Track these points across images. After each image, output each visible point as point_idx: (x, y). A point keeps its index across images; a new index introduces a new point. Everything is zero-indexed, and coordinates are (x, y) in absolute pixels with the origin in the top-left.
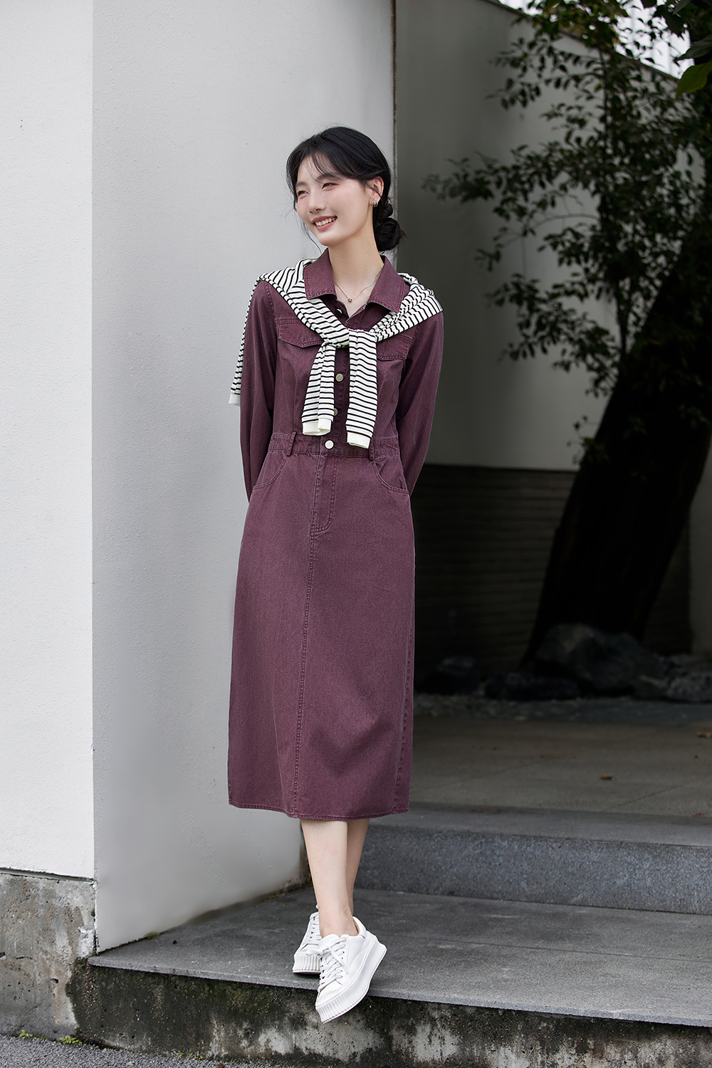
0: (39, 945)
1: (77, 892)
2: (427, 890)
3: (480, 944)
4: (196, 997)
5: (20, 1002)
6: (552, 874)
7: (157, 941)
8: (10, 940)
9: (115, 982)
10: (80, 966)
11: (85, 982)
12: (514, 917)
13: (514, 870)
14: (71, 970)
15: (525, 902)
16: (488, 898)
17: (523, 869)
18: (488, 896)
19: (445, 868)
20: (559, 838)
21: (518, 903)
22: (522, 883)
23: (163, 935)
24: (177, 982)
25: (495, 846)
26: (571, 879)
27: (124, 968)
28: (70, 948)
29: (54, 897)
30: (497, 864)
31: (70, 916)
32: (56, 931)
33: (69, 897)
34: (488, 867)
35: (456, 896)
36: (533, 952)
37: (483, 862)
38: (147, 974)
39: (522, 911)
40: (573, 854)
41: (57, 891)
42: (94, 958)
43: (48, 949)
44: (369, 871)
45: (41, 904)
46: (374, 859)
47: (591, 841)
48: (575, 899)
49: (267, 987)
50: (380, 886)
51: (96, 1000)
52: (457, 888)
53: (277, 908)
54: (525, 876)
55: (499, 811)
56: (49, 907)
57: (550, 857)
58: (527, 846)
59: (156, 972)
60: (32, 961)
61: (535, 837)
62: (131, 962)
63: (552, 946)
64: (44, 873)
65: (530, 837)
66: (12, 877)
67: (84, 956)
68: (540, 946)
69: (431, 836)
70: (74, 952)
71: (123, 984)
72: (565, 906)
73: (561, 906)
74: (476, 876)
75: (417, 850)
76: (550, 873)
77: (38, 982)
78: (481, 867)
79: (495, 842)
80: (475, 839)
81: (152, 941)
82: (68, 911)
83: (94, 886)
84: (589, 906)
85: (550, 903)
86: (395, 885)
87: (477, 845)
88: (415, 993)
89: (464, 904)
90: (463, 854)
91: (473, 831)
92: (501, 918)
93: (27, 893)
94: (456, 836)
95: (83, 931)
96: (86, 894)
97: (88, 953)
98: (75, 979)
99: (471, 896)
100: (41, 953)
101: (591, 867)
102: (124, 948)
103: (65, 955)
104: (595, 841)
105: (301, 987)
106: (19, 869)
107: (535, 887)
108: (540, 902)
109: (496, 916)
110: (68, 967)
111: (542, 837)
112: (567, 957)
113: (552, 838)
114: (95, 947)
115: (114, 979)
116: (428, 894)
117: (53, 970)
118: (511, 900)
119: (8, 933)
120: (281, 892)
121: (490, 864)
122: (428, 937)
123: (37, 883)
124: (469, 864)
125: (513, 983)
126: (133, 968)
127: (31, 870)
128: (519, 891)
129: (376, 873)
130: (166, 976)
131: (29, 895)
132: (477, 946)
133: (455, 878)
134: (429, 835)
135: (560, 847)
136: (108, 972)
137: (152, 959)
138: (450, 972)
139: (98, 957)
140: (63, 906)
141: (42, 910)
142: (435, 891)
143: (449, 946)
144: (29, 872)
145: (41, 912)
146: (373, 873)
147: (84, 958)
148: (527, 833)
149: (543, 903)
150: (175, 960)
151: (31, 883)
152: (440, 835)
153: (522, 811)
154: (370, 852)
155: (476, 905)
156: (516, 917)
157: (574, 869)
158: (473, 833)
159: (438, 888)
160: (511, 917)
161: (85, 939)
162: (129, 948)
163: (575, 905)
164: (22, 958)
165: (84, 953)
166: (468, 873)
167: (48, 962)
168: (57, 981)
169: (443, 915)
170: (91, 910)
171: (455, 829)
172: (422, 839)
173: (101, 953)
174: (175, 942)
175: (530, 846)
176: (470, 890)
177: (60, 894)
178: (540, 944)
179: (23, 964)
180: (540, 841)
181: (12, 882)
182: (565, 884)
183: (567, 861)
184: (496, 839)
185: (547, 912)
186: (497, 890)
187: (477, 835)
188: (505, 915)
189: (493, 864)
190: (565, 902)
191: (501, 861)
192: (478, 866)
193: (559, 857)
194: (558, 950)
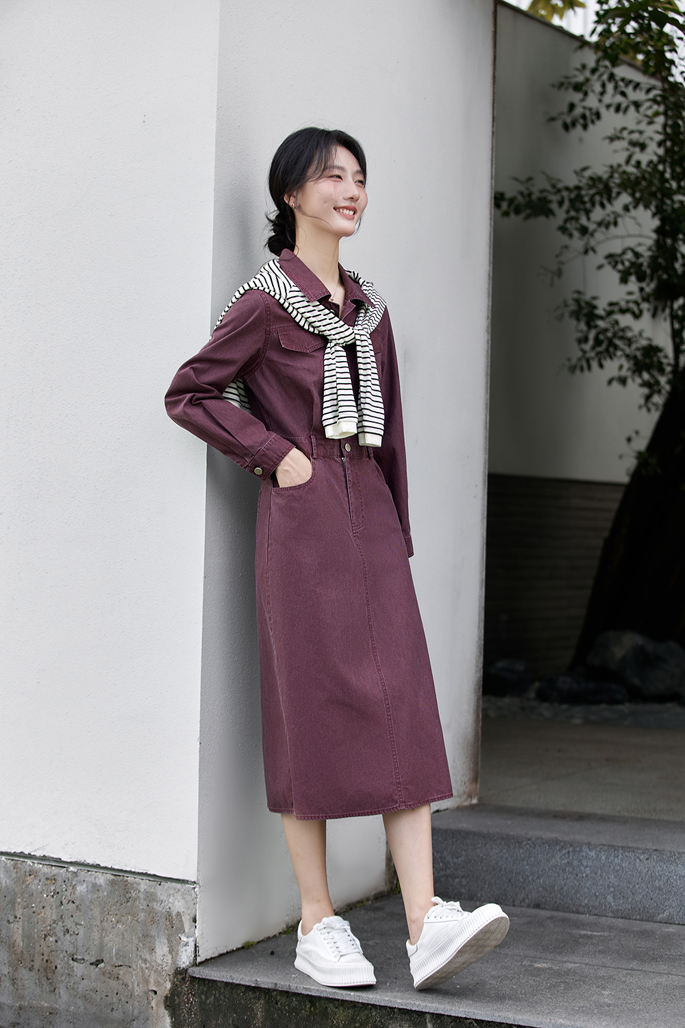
0: (138, 952)
1: (178, 896)
2: (514, 901)
3: (575, 963)
4: (297, 1015)
5: (118, 1015)
6: (639, 888)
7: (254, 951)
8: (109, 946)
9: (215, 996)
10: (180, 977)
11: (185, 994)
12: (603, 934)
13: (601, 882)
14: (170, 981)
15: (611, 917)
16: (574, 912)
17: (610, 882)
18: (574, 910)
19: (532, 879)
20: (647, 849)
21: (604, 918)
22: (609, 897)
23: (260, 945)
24: (278, 997)
25: (583, 856)
26: (658, 894)
27: (225, 980)
28: (170, 957)
29: (155, 900)
30: (584, 875)
31: (171, 922)
32: (156, 938)
33: (170, 900)
34: (575, 879)
35: (542, 909)
36: (629, 974)
37: (570, 873)
38: (248, 987)
39: (610, 928)
40: (661, 867)
41: (159, 894)
42: (196, 969)
43: (148, 957)
44: (457, 880)
45: (142, 907)
46: (464, 867)
47: (679, 853)
48: (661, 915)
49: (370, 1006)
50: (467, 897)
51: (195, 1014)
52: (543, 900)
53: (366, 918)
54: (612, 889)
55: (581, 817)
56: (150, 911)
57: (637, 870)
58: (615, 857)
59: (257, 986)
60: (131, 970)
61: (622, 847)
62: (232, 974)
63: (647, 967)
64: (146, 874)
65: (618, 847)
66: (112, 877)
67: (184, 966)
68: (635, 968)
69: (520, 843)
70: (174, 961)
71: (222, 998)
72: (652, 923)
73: (647, 923)
74: (562, 888)
75: (506, 858)
76: (637, 886)
77: (137, 993)
78: (567, 879)
79: (582, 851)
80: (562, 847)
81: (249, 951)
82: (169, 916)
83: (196, 890)
84: (675, 924)
85: (636, 920)
86: (482, 895)
87: (565, 854)
88: (520, 1017)
89: (551, 918)
90: (550, 864)
91: (561, 839)
92: (591, 935)
93: (129, 895)
94: (544, 844)
95: (184, 939)
96: (188, 898)
97: (188, 963)
98: (174, 992)
99: (557, 910)
100: (140, 962)
101: (679, 881)
102: (222, 957)
103: (165, 964)
104: (683, 853)
105: (405, 1007)
106: (120, 868)
107: (621, 901)
108: (626, 918)
109: (585, 932)
110: (168, 978)
111: (630, 848)
112: (663, 979)
113: (638, 849)
114: (196, 956)
115: (214, 992)
116: (514, 906)
117: (152, 980)
118: (597, 915)
119: (107, 939)
120: (368, 899)
121: (577, 875)
122: (522, 954)
123: (139, 884)
124: (556, 875)
125: (616, 1008)
126: (234, 981)
127: (133, 870)
128: (605, 905)
129: (464, 882)
130: (267, 991)
131: (130, 898)
132: (573, 965)
133: (541, 889)
134: (519, 842)
135: (647, 859)
136: (208, 984)
137: (252, 971)
138: (552, 995)
139: (198, 968)
140: (164, 911)
141: (142, 914)
142: (521, 902)
143: (544, 965)
144: (130, 872)
145: (142, 916)
146: (461, 882)
147: (184, 969)
148: (615, 843)
149: (629, 919)
150: (275, 973)
151: (132, 884)
152: (529, 842)
153: (603, 819)
154: (460, 859)
155: (564, 920)
156: (606, 934)
157: (661, 883)
158: (561, 841)
159: (524, 900)
160: (600, 934)
161: (185, 948)
162: (227, 958)
163: (661, 922)
164: (121, 966)
165: (184, 963)
166: (555, 885)
167: (147, 971)
168: (155, 992)
169: (532, 930)
170: (192, 916)
171: (544, 837)
172: (512, 847)
173: (201, 963)
174: (272, 953)
175: (617, 857)
176: (556, 903)
177: (162, 898)
178: (634, 964)
179: (121, 972)
180: (628, 852)
181: (112, 883)
182: (652, 899)
183: (654, 875)
184: (584, 849)
185: (635, 929)
186: (583, 904)
187: (564, 844)
188: (594, 931)
189: (580, 875)
190: (650, 919)
191: (588, 872)
192: (565, 877)
193: (647, 870)
194: (653, 972)
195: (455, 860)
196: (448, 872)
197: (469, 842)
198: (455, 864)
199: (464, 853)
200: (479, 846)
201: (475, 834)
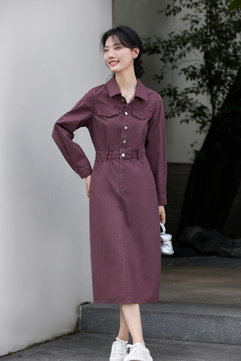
6: (175, 328)
12: (159, 345)
13: (159, 326)
15: (164, 339)
16: (149, 338)
17: (163, 326)
18: (149, 337)
20: (177, 313)
21: (161, 340)
22: (163, 332)
23: (15, 353)
25: (151, 317)
26: (183, 330)
30: (152, 324)
34: (149, 325)
36: (165, 360)
37: (147, 323)
39: (162, 343)
40: (183, 320)
44: (102, 327)
46: (105, 322)
47: (190, 314)
48: (184, 338)
50: (106, 333)
53: (63, 342)
54: (164, 329)
57: (174, 321)
58: (164, 316)
61: (167, 313)
65: (166, 313)
68: (168, 357)
72: (180, 341)
73: (179, 341)
76: (174, 327)
78: (146, 325)
79: (151, 315)
80: (143, 313)
81: (11, 355)
84: (190, 341)
85: (174, 340)
86: (112, 333)
87: (144, 316)
91: (142, 311)
92: (154, 346)
101: (191, 325)
104: (192, 314)
107: (168, 333)
108: (170, 339)
109: (151, 345)
111: (170, 313)
113: (174, 313)
118: (158, 338)
120: (65, 335)
121: (150, 324)
128: (162, 335)
129: (105, 327)
135: (178, 317)
146: (104, 328)
148: (164, 311)
149: (171, 340)
154: (103, 319)
156: (160, 345)
157: (184, 326)
160: (157, 345)
163: (184, 341)
174: (20, 356)
175: (165, 316)
178: (168, 356)
180: (170, 315)
182: (180, 332)
183: (181, 323)
184: (151, 314)
185: (173, 343)
186: (153, 335)
187: (143, 312)
188: (155, 345)
189: (151, 324)
190: (180, 339)
191: (154, 322)
192: (145, 324)
193: (178, 321)
194: (175, 359)
195: (101, 320)
196: (99, 324)
197: (107, 312)
198: (101, 321)
199: (105, 317)
200: (111, 314)
201: (109, 310)
